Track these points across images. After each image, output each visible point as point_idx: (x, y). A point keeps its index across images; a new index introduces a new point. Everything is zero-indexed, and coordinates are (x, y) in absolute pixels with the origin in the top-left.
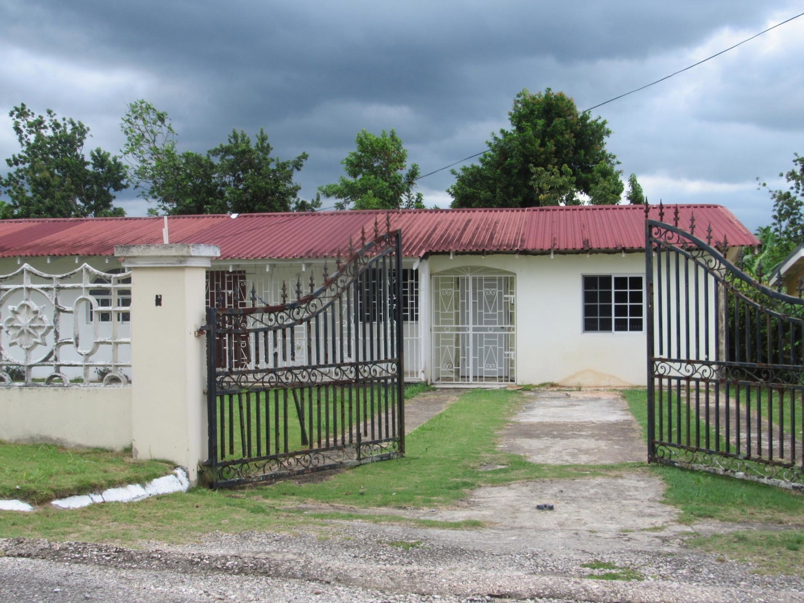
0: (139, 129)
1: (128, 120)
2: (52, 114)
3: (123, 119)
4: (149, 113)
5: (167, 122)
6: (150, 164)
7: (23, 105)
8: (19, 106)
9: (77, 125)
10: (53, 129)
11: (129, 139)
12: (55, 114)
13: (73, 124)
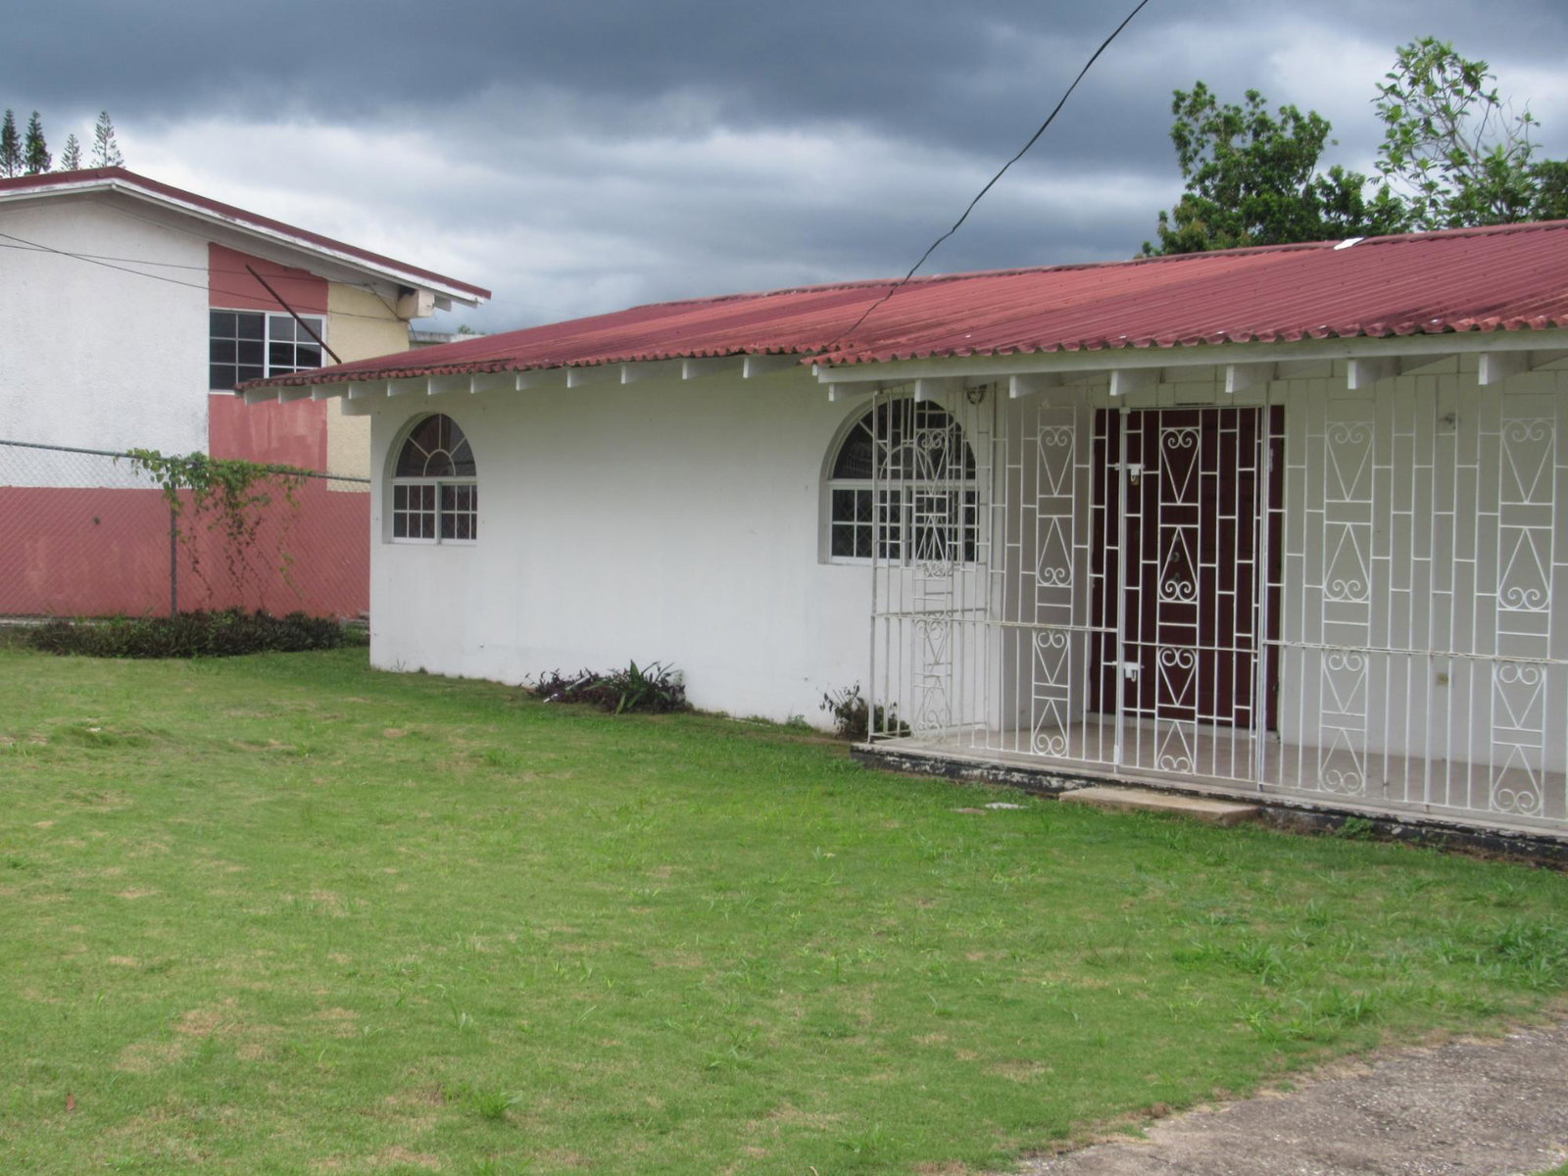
0: (1420, 108)
1: (1392, 89)
2: (1258, 100)
3: (1379, 86)
4: (1441, 68)
5: (1486, 85)
6: (1447, 192)
7: (1200, 85)
8: (1189, 89)
9: (1306, 120)
10: (1256, 135)
11: (1391, 135)
12: (1263, 101)
13: (1297, 118)
